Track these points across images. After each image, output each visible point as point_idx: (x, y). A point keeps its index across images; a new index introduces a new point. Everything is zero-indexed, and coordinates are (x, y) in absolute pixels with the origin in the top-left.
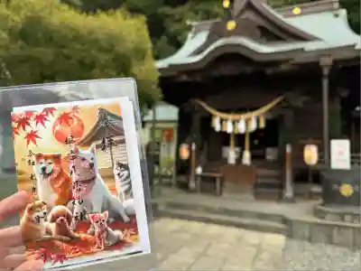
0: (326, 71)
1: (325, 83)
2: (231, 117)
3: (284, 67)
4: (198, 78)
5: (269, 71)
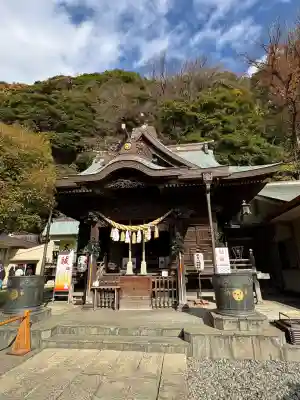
0: (208, 186)
1: (208, 196)
2: (129, 228)
5: (161, 187)
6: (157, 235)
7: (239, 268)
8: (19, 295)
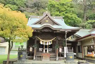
0: (66, 34)
1: (66, 36)
2: (45, 41)
3: (58, 31)
4: (39, 32)
5: (55, 32)
6: (52, 43)
7: (69, 52)
8: (23, 56)
